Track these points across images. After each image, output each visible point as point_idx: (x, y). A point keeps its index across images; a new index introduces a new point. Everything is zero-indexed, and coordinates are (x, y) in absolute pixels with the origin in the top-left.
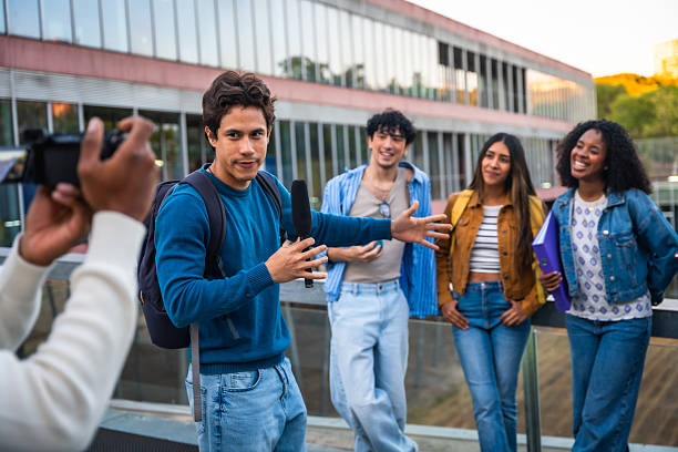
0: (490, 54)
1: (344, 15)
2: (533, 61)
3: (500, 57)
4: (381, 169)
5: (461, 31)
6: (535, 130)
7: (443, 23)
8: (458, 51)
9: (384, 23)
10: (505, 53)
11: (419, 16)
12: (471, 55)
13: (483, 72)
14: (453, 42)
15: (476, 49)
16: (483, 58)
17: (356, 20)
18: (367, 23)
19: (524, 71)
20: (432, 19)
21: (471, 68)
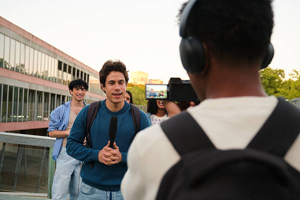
0: (77, 68)
1: (23, 45)
2: (92, 73)
3: (80, 70)
4: (77, 102)
5: (67, 58)
6: (90, 97)
7: (61, 54)
8: (65, 65)
9: (38, 50)
10: (82, 68)
11: (53, 50)
12: (70, 67)
13: (74, 74)
14: (64, 61)
15: (72, 65)
16: (74, 69)
17: (27, 48)
18: (32, 50)
19: (88, 75)
20: (57, 52)
21: (70, 72)
